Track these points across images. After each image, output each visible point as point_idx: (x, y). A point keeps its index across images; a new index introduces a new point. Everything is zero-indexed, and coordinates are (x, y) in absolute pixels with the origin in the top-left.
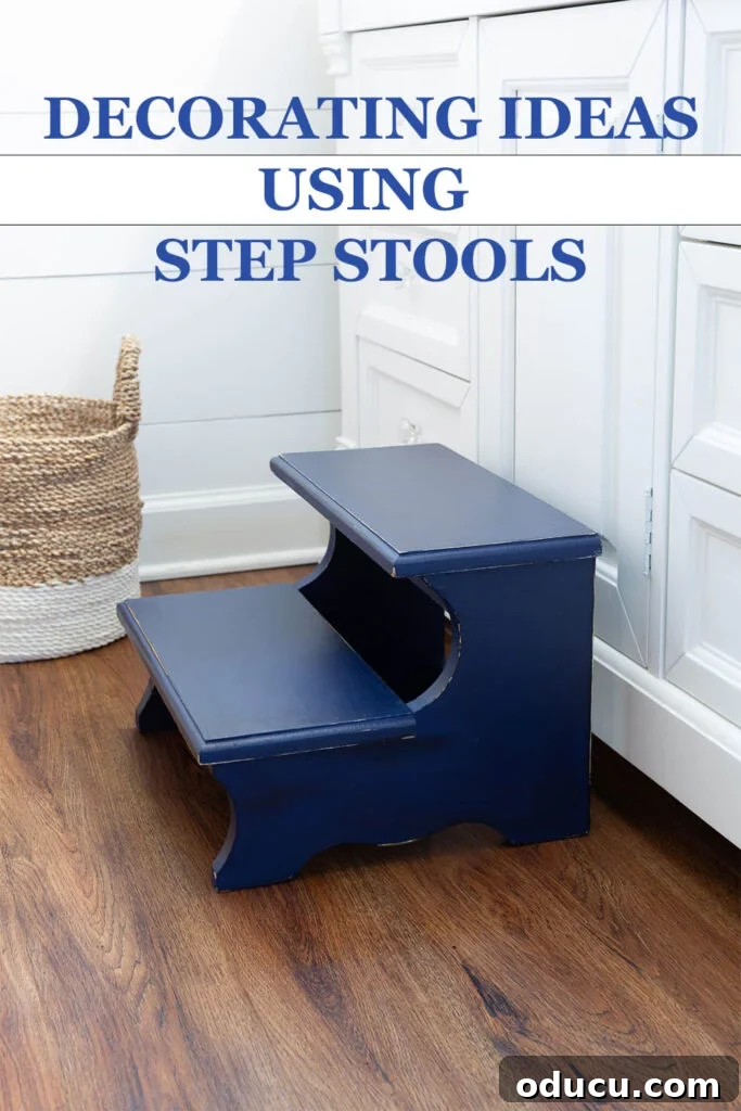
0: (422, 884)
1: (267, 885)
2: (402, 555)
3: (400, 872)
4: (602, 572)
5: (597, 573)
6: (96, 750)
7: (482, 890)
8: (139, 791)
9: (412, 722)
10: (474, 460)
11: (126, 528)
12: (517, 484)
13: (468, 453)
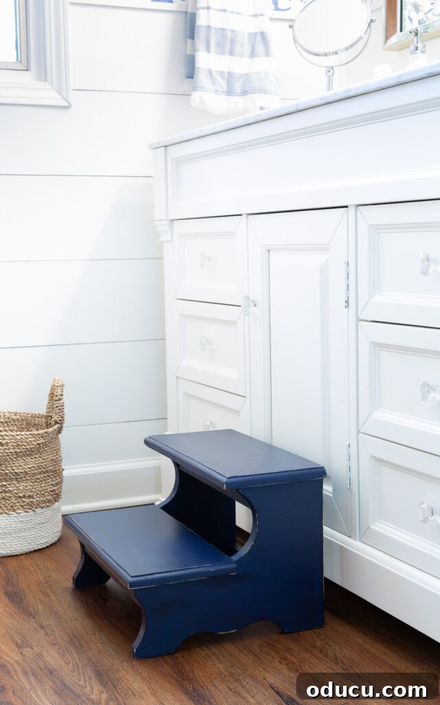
0: (242, 652)
1: (161, 656)
2: (228, 478)
3: (230, 648)
4: (327, 491)
5: (324, 492)
6: (53, 598)
7: (274, 654)
8: (82, 615)
9: (234, 566)
10: (250, 435)
11: (56, 482)
12: (273, 444)
13: (245, 431)
